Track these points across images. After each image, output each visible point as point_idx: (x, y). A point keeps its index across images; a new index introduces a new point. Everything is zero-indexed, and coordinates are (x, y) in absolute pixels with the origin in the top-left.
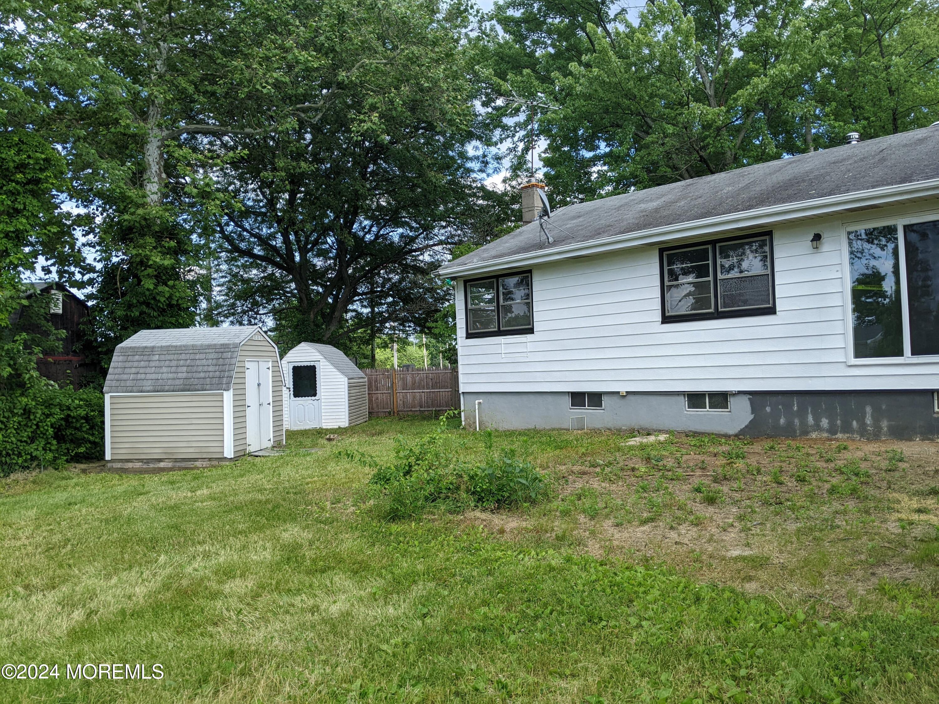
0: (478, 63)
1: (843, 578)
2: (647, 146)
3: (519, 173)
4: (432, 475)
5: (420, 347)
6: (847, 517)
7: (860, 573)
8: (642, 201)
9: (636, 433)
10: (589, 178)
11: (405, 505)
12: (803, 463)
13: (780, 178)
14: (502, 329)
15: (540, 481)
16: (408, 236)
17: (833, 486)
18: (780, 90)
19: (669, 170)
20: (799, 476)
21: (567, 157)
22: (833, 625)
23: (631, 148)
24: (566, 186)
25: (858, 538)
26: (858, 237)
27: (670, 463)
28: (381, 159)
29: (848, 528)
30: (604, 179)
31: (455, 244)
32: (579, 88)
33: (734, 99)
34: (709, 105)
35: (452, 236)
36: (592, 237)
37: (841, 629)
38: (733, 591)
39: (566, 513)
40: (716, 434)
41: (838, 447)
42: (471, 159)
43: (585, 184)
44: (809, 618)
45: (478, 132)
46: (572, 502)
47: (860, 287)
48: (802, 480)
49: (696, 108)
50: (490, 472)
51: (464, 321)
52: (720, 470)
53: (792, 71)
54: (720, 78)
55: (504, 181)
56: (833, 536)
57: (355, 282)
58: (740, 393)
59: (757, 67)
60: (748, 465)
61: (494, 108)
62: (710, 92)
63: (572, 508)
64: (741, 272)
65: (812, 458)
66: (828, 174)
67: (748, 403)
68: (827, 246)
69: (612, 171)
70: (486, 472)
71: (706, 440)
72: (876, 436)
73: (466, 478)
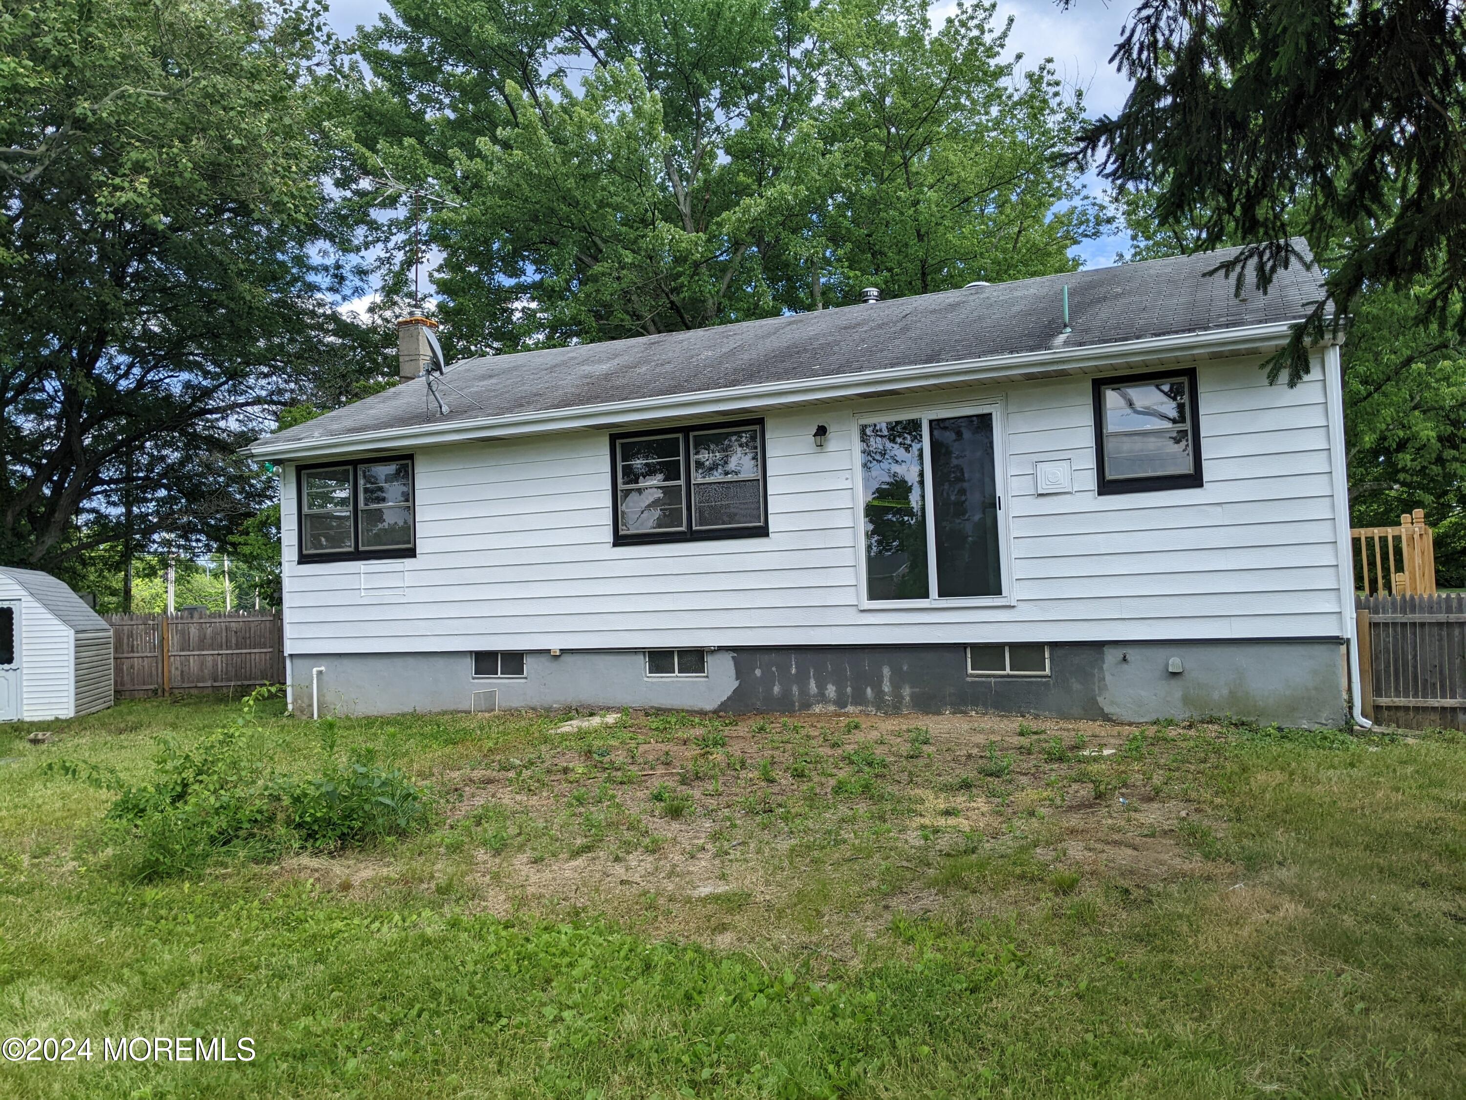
0: (330, 117)
1: (847, 916)
2: (595, 279)
3: (396, 298)
4: (225, 799)
5: (216, 576)
6: (856, 827)
7: (869, 907)
8: (585, 361)
9: (574, 713)
10: (509, 318)
11: (172, 854)
12: (801, 750)
13: (776, 344)
14: (361, 548)
15: (415, 799)
16: (199, 386)
17: (840, 782)
18: (780, 218)
19: (628, 317)
20: (796, 770)
21: (475, 282)
22: (831, 987)
23: (572, 278)
24: (472, 327)
25: (869, 856)
26: (876, 432)
27: (620, 757)
28: (154, 253)
29: (857, 842)
30: (531, 322)
31: (284, 404)
32: (491, 178)
33: (717, 223)
34: (684, 229)
35: (280, 392)
36: (510, 410)
37: (842, 991)
38: (698, 950)
39: (455, 848)
40: (687, 711)
41: (848, 725)
42: (315, 269)
43: (502, 327)
44: (801, 981)
45: (328, 227)
46: (467, 829)
47: (876, 503)
48: (799, 775)
49: (666, 230)
50: (330, 788)
51: (295, 534)
52: (690, 766)
53: (795, 196)
54: (699, 190)
55: (371, 310)
56: (837, 855)
57: (97, 460)
58: (721, 649)
59: (750, 181)
60: (729, 756)
61: (356, 192)
62: (685, 209)
63: (467, 840)
64: (727, 473)
65: (813, 742)
66: (837, 343)
67: (731, 664)
68: (834, 443)
69: (542, 311)
70: (323, 789)
71: (674, 720)
72: (894, 709)
73: (286, 801)
